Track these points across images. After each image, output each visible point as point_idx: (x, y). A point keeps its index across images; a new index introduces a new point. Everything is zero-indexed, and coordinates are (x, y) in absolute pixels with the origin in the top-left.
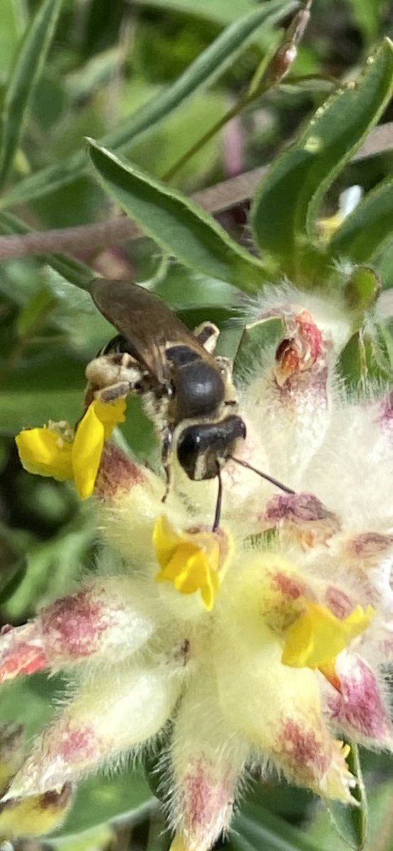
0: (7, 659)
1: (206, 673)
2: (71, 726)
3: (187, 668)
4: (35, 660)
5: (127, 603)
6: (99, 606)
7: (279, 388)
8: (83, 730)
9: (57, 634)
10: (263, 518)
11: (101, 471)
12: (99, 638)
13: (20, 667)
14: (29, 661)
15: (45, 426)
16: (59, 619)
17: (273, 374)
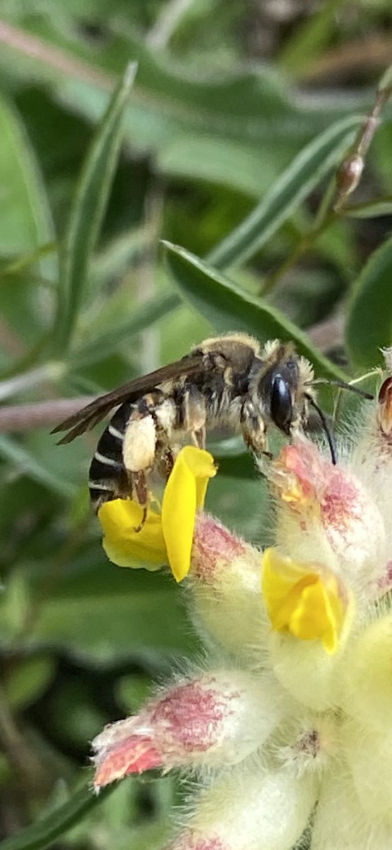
0: (112, 753)
1: (339, 765)
2: (195, 841)
3: (318, 759)
4: (145, 754)
5: (242, 691)
6: (211, 694)
7: (384, 435)
8: (208, 844)
9: (165, 724)
10: (384, 581)
11: (196, 540)
12: (214, 729)
13: (128, 764)
14: (137, 757)
15: (128, 498)
16: (167, 709)
17: (378, 421)
